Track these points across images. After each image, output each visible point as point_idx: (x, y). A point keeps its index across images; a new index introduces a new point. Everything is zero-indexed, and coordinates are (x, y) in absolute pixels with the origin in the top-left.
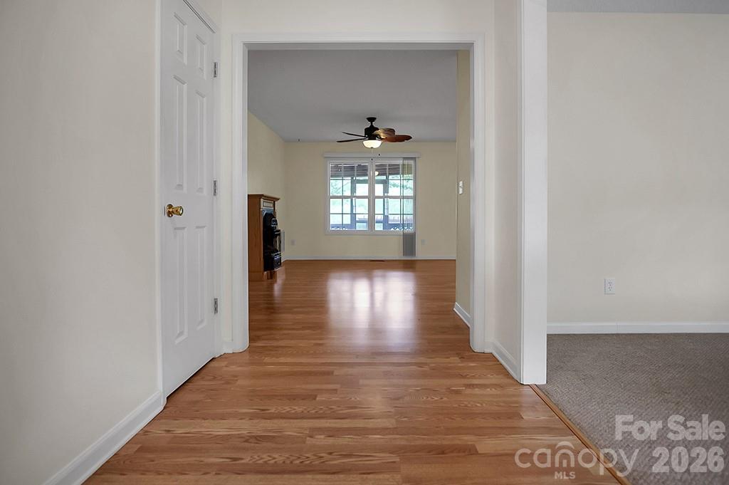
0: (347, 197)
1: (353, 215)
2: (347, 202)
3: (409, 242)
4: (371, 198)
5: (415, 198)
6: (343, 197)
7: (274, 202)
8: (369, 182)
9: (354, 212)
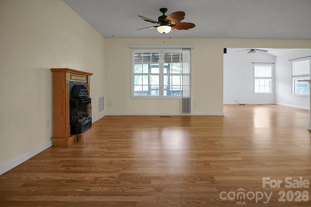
0: (145, 74)
1: (149, 86)
2: (145, 78)
3: (186, 103)
4: (161, 75)
5: (190, 75)
6: (142, 74)
7: (87, 76)
8: (160, 67)
9: (150, 84)
